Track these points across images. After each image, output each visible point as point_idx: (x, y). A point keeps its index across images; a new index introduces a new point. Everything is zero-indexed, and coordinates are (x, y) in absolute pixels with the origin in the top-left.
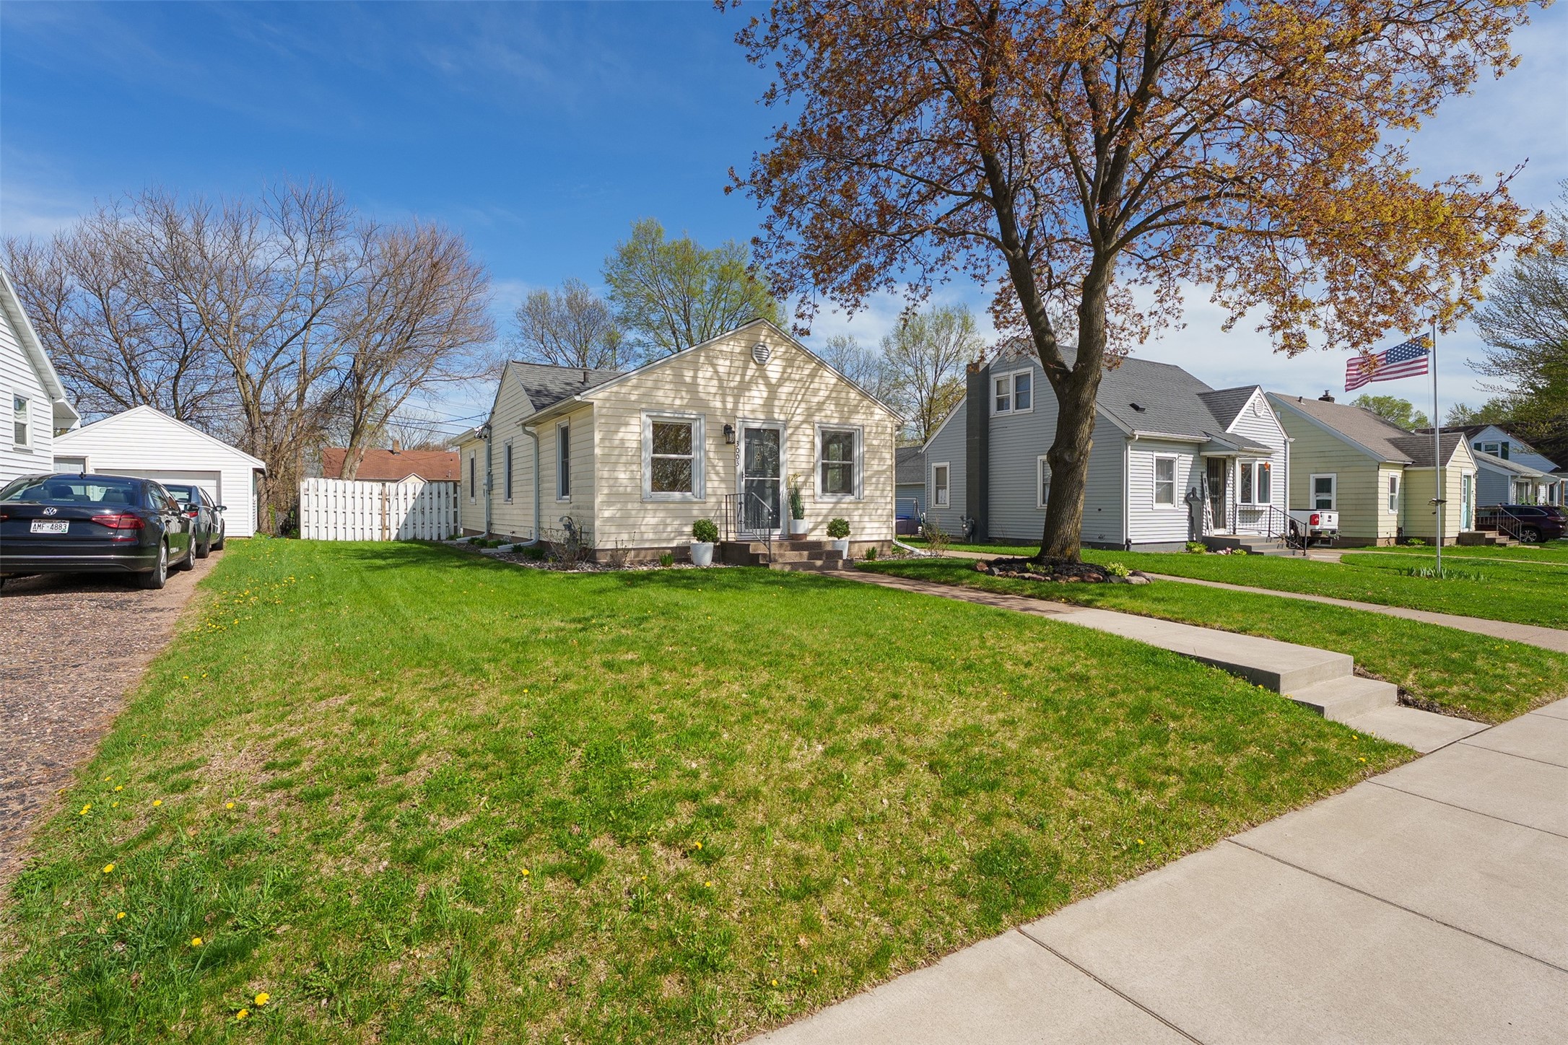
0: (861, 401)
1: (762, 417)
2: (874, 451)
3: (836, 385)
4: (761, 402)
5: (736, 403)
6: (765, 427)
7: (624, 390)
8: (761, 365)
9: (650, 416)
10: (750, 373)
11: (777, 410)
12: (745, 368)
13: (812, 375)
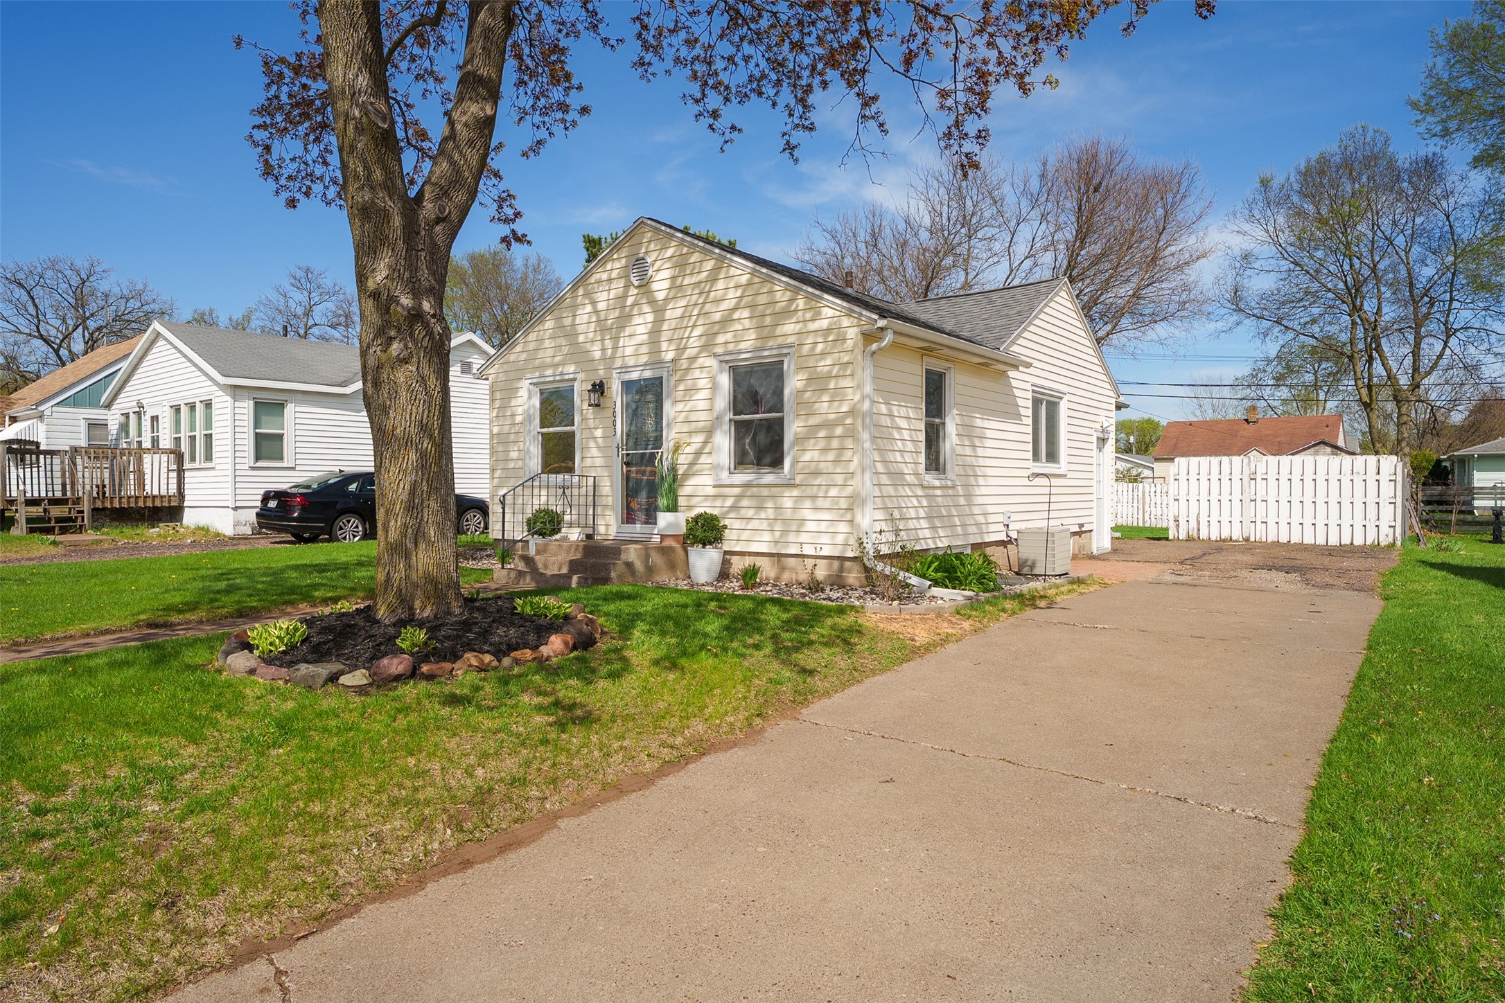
0: (792, 300)
1: (644, 359)
2: (819, 382)
3: (749, 284)
4: (645, 337)
5: (615, 348)
6: (648, 374)
7: (512, 358)
8: (645, 285)
9: (535, 384)
10: (630, 301)
11: (664, 346)
12: (625, 296)
13: (713, 280)
